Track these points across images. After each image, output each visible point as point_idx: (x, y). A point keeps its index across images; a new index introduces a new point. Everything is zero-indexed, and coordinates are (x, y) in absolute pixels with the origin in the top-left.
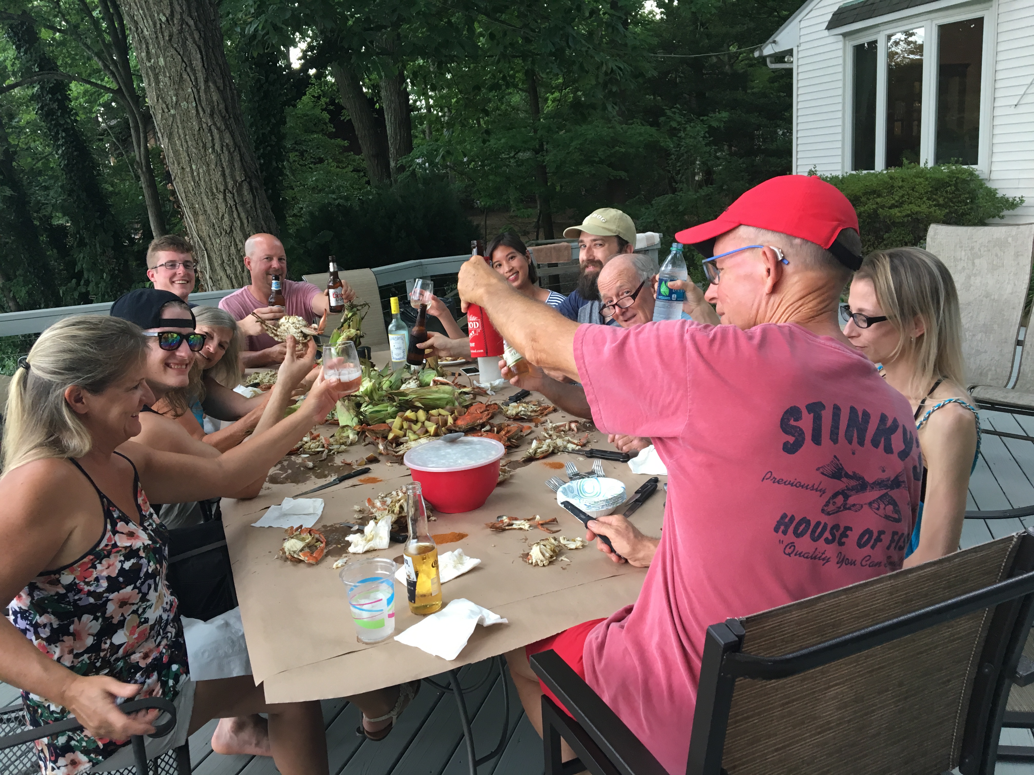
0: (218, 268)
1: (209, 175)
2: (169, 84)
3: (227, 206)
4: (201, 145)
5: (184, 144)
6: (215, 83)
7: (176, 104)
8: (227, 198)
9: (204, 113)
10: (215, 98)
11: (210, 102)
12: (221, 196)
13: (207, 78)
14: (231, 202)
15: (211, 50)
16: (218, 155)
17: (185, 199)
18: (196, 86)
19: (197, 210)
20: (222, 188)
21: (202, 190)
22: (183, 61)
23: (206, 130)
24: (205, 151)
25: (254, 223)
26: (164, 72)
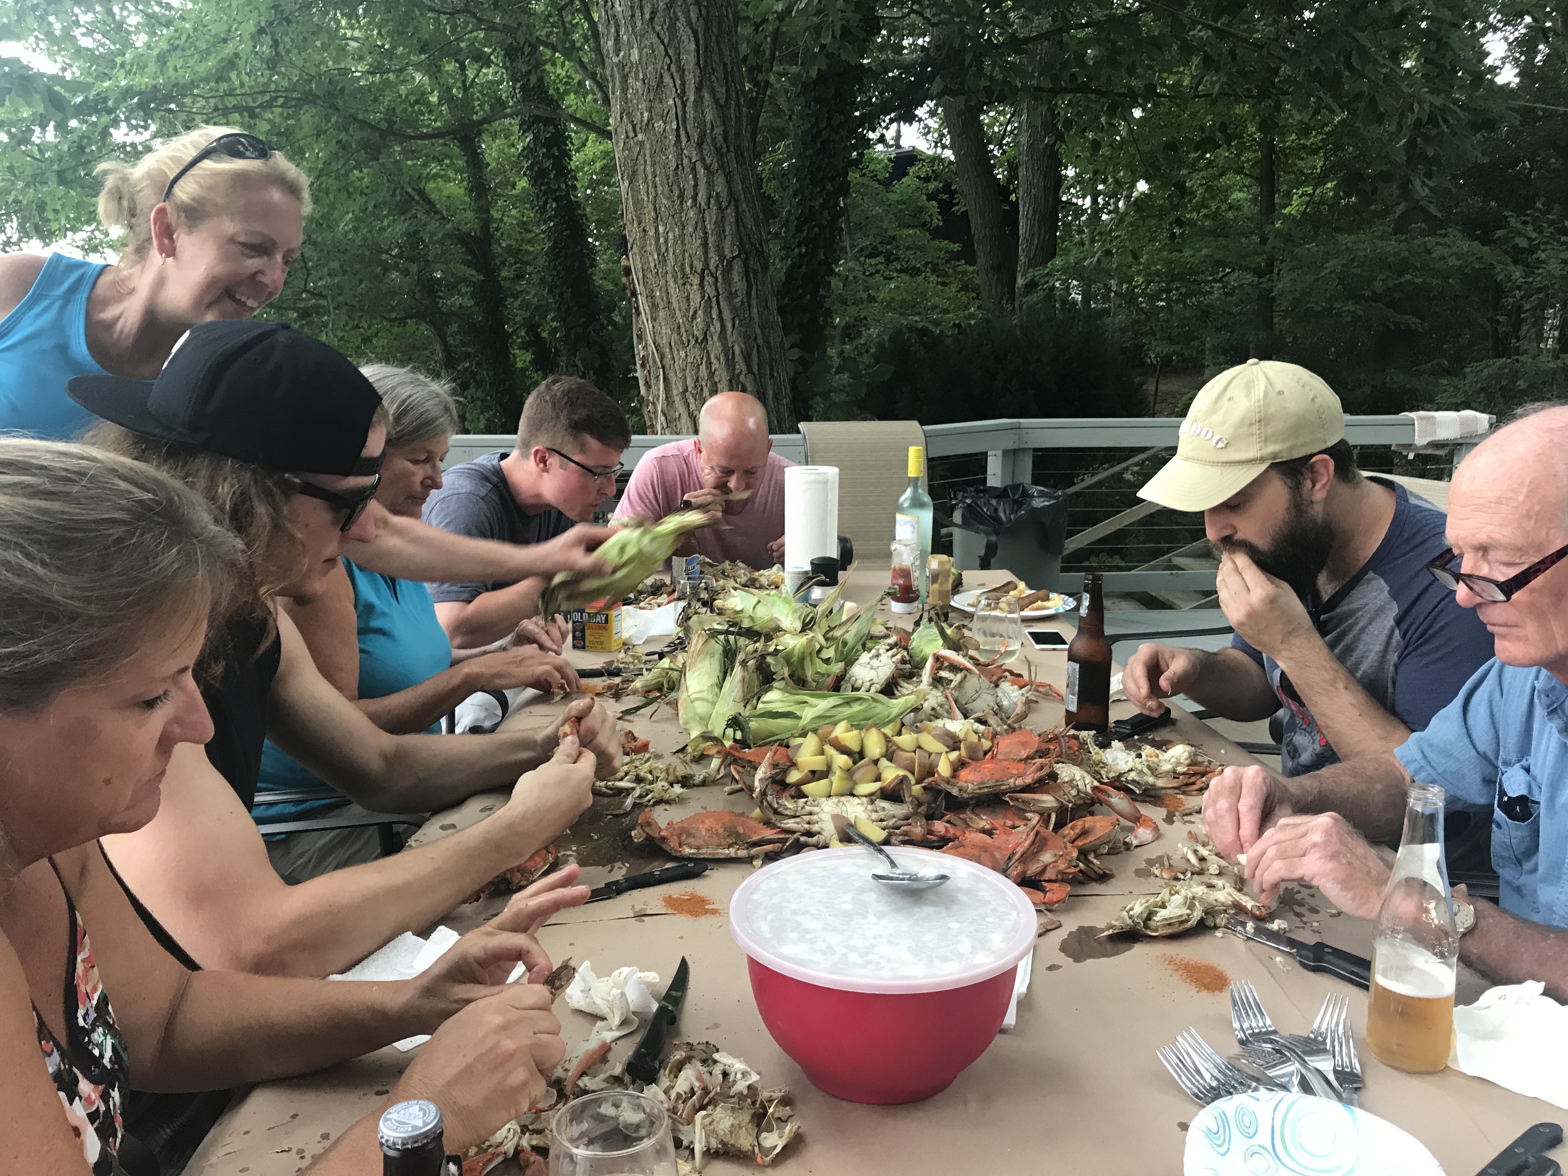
0: (677, 399)
1: (683, 243)
2: (640, 92)
3: (703, 298)
4: (677, 192)
5: (651, 190)
6: (713, 92)
7: (647, 125)
8: (706, 283)
9: (689, 140)
10: (709, 118)
11: (701, 123)
12: (696, 281)
13: (701, 82)
14: (710, 291)
15: (714, 38)
16: (701, 211)
17: (641, 282)
18: (682, 95)
19: (658, 300)
20: (699, 267)
21: (669, 268)
22: (667, 54)
23: (687, 169)
24: (681, 203)
25: (743, 329)
26: (637, 74)
